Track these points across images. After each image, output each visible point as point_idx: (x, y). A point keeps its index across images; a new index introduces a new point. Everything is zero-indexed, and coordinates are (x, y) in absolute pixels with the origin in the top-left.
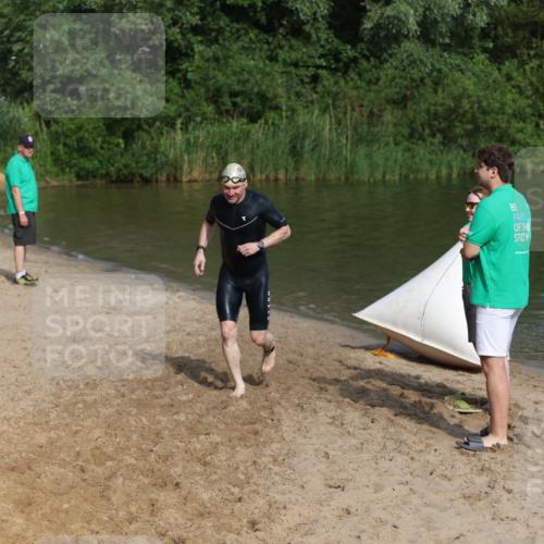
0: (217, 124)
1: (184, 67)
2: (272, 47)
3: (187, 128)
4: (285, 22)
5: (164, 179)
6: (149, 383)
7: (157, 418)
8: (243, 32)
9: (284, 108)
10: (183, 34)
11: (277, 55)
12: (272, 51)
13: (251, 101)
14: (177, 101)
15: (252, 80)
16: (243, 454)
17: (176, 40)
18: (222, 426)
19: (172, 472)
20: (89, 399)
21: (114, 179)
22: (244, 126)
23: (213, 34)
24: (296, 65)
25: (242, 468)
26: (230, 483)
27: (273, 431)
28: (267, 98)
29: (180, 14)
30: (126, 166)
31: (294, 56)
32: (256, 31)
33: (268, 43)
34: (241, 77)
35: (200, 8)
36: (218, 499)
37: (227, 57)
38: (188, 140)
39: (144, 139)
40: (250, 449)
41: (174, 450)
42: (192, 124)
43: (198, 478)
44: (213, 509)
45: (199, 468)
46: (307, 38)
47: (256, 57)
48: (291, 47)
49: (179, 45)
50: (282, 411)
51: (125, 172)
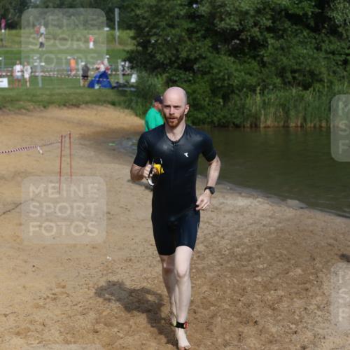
0: (282, 91)
1: (261, 53)
2: (318, 41)
3: (263, 93)
4: (326, 26)
5: (248, 125)
6: (239, 257)
7: (244, 279)
8: (299, 31)
9: (326, 81)
10: (261, 32)
11: (321, 46)
12: (318, 45)
13: (304, 76)
14: (257, 76)
15: (305, 63)
16: (298, 303)
17: (257, 36)
18: (285, 285)
19: (252, 314)
20: (200, 266)
21: (216, 124)
22: (300, 92)
23: (281, 32)
24: (333, 53)
25: (297, 312)
26: (290, 322)
27: (317, 288)
28: (315, 75)
29: (259, 19)
30: (224, 117)
31: (332, 47)
32: (308, 31)
33: (315, 39)
34: (298, 61)
35: (272, 15)
36: (282, 332)
37: (289, 48)
38: (264, 100)
39: (236, 100)
40: (303, 300)
41: (255, 300)
42: (267, 90)
43: (269, 318)
44: (279, 338)
45: (270, 312)
46: (340, 36)
47: (308, 48)
48: (330, 42)
49: (259, 39)
50: (324, 275)
51: (223, 121)
